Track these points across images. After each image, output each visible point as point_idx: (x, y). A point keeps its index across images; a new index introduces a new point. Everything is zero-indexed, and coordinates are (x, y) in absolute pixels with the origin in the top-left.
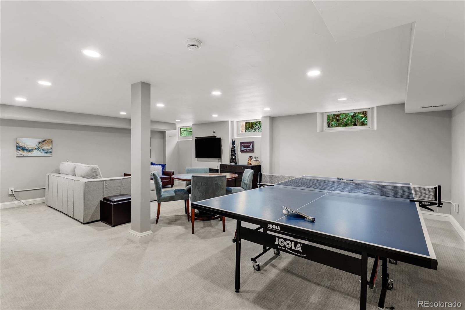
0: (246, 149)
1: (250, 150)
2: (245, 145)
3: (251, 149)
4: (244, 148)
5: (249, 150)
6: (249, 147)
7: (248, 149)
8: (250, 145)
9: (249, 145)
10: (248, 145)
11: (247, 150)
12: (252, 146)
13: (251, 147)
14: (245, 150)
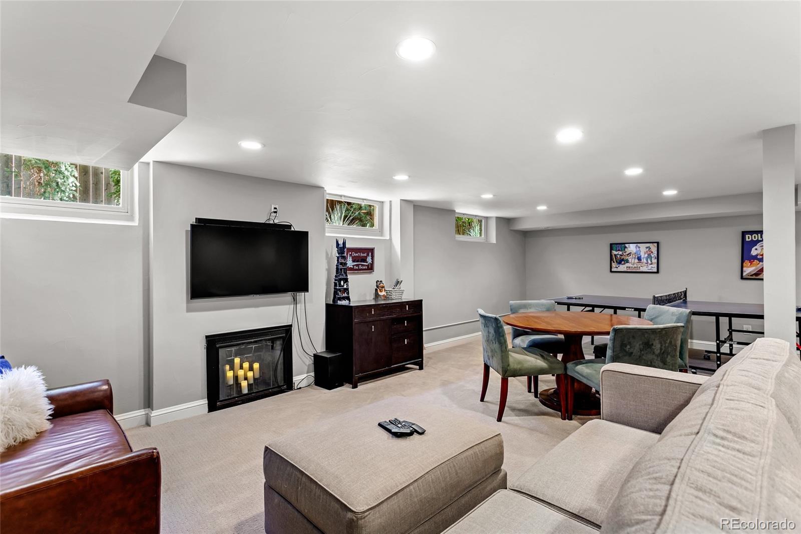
0: (357, 265)
1: (366, 267)
2: (357, 255)
3: (368, 266)
4: (354, 261)
5: (364, 267)
6: (364, 260)
7: (362, 265)
8: (368, 255)
9: (365, 255)
10: (362, 255)
11: (360, 266)
12: (370, 257)
13: (369, 260)
14: (355, 267)
